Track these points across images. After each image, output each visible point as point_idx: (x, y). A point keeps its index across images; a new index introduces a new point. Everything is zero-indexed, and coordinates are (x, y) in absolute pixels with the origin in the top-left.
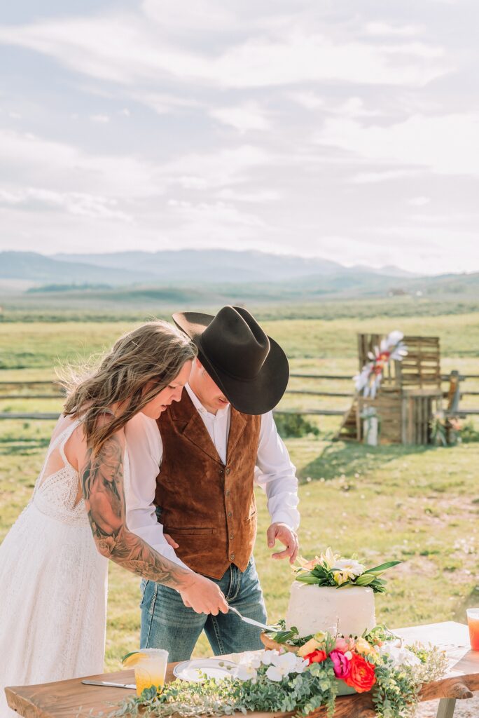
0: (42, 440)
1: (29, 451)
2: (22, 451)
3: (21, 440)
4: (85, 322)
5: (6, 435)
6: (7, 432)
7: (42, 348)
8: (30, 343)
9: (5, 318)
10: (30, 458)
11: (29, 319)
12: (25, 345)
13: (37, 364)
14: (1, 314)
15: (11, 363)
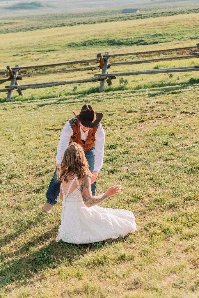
0: (182, 84)
1: (176, 91)
2: (172, 91)
3: (169, 84)
4: (188, 13)
5: (160, 82)
6: (160, 80)
7: (166, 31)
8: (159, 28)
9: (143, 16)
10: (178, 95)
11: (156, 15)
12: (156, 30)
13: (165, 40)
14: (140, 14)
15: (150, 40)
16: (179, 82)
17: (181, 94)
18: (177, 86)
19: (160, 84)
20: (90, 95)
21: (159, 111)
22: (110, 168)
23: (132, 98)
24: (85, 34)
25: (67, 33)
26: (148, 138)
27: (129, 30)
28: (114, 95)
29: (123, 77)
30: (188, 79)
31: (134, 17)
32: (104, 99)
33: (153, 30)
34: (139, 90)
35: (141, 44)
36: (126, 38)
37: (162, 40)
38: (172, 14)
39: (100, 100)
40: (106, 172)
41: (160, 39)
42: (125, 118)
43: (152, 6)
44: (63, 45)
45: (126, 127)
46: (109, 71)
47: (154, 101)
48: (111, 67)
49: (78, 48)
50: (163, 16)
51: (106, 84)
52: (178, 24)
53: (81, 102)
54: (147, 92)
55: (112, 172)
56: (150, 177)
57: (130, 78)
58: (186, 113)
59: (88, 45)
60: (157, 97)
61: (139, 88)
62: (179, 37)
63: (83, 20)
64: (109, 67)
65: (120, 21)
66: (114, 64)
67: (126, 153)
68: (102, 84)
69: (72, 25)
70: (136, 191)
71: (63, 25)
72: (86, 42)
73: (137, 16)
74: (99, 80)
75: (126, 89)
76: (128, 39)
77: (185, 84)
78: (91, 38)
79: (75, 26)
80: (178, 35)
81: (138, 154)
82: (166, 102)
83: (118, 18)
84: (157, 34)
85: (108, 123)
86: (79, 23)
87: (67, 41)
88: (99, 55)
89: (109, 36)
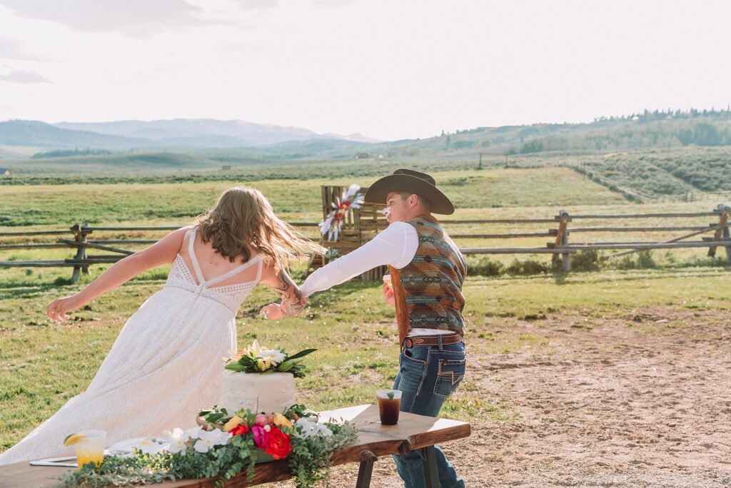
0: (44, 284)
1: (31, 294)
2: (24, 295)
3: (24, 285)
4: (87, 183)
6: (11, 278)
8: (36, 202)
9: (13, 181)
11: (35, 181)
12: (32, 204)
13: (44, 221)
14: (9, 177)
15: (19, 220)
30: (53, 279)
33: (25, 204)
37: (40, 221)
38: (62, 182)
41: (37, 218)
43: (32, 167)
50: (47, 184)
52: (68, 198)
62: (69, 218)
73: (3, 181)
80: (66, 215)
84: (32, 211)
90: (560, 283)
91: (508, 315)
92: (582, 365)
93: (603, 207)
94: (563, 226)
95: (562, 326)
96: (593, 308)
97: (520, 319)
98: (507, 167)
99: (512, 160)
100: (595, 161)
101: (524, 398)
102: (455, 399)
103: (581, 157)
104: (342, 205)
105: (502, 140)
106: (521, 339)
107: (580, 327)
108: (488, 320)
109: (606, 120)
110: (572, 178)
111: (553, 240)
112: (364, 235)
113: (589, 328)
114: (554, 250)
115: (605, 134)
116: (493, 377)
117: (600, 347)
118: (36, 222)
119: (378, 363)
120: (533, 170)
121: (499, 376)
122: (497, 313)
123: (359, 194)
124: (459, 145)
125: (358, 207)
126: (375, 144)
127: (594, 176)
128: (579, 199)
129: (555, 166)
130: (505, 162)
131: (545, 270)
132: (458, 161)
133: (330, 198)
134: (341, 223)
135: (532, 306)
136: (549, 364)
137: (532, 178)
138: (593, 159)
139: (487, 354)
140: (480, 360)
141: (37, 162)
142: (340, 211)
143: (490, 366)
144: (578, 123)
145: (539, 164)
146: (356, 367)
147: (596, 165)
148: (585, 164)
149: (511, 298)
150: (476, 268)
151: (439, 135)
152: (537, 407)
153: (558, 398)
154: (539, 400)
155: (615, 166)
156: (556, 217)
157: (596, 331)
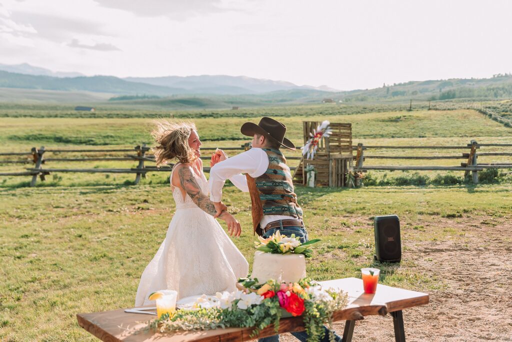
0: (117, 185)
1: (109, 191)
2: (105, 191)
3: (104, 184)
4: (144, 118)
5: (95, 181)
6: (96, 180)
7: (118, 133)
8: (111, 130)
9: (96, 115)
10: (109, 195)
11: (111, 116)
12: (108, 131)
13: (116, 142)
14: (94, 113)
15: (100, 141)
16: (115, 183)
17: (112, 194)
18: (111, 186)
19: (95, 183)
20: (19, 189)
21: (86, 208)
22: (18, 254)
23: (62, 195)
24: (30, 128)
25: (10, 124)
26: (65, 230)
27: (79, 128)
28: (44, 191)
29: (57, 173)
30: (123, 181)
31: (87, 116)
32: (33, 193)
33: (104, 131)
34: (73, 188)
35: (90, 144)
36: (75, 136)
37: (113, 142)
38: (127, 116)
39: (28, 194)
40: (13, 258)
41: (111, 140)
42: (49, 212)
43: (108, 106)
44: (3, 137)
45: (47, 221)
46: (43, 167)
47: (83, 199)
48: (46, 162)
49: (20, 142)
50: (118, 118)
51: (38, 179)
52: (132, 127)
53: (8, 195)
54: (80, 189)
55: (19, 258)
56: (54, 263)
57: (65, 176)
58: (112, 211)
59: (31, 140)
60: (88, 195)
61: (73, 185)
62: (132, 141)
63: (31, 112)
64: (43, 162)
65: (72, 118)
66: (49, 160)
67: (38, 242)
68: (34, 179)
69: (16, 117)
70: (36, 274)
71: (7, 116)
72: (30, 136)
73: (90, 115)
74: (31, 174)
75: (59, 186)
76: (76, 137)
77: (120, 185)
78: (36, 133)
79: (20, 119)
80: (130, 138)
81: (50, 244)
82: (96, 200)
83: (69, 115)
84: (108, 135)
85: (30, 216)
86: (25, 116)
87: (9, 133)
88: (34, 150)
89: (57, 132)
90: (471, 191)
91: (434, 214)
92: (491, 251)
93: (500, 138)
94: (473, 152)
95: (475, 222)
96: (496, 210)
97: (443, 217)
98: (430, 109)
99: (434, 104)
100: (494, 106)
101: (450, 274)
102: (400, 272)
103: (483, 102)
104: (317, 134)
105: (427, 90)
106: (445, 231)
107: (488, 224)
108: (419, 217)
109: (502, 76)
110: (476, 117)
111: (466, 161)
112: (332, 155)
113: (494, 225)
114: (467, 168)
115: (501, 86)
116: (427, 258)
117: (503, 238)
118: (111, 142)
119: (344, 245)
120: (449, 112)
121: (431, 257)
122: (426, 212)
123: (329, 127)
124: (396, 94)
125: (328, 136)
126: (337, 93)
127: (493, 116)
128: (482, 132)
129: (465, 109)
130: (428, 105)
131: (460, 182)
132: (395, 105)
133: (309, 130)
134: (316, 147)
135: (452, 207)
136: (467, 250)
137: (448, 117)
138: (491, 104)
139: (421, 241)
140: (416, 245)
141: (112, 104)
142: (315, 139)
143: (424, 250)
144: (481, 78)
145: (453, 107)
146: (328, 247)
147: (495, 108)
148: (486, 108)
149: (436, 202)
150: (410, 180)
151: (382, 86)
152: (460, 281)
153: (475, 275)
154: (461, 276)
155: (508, 109)
156: (469, 145)
157: (499, 227)
